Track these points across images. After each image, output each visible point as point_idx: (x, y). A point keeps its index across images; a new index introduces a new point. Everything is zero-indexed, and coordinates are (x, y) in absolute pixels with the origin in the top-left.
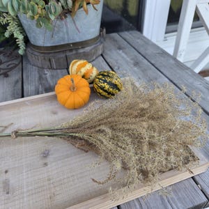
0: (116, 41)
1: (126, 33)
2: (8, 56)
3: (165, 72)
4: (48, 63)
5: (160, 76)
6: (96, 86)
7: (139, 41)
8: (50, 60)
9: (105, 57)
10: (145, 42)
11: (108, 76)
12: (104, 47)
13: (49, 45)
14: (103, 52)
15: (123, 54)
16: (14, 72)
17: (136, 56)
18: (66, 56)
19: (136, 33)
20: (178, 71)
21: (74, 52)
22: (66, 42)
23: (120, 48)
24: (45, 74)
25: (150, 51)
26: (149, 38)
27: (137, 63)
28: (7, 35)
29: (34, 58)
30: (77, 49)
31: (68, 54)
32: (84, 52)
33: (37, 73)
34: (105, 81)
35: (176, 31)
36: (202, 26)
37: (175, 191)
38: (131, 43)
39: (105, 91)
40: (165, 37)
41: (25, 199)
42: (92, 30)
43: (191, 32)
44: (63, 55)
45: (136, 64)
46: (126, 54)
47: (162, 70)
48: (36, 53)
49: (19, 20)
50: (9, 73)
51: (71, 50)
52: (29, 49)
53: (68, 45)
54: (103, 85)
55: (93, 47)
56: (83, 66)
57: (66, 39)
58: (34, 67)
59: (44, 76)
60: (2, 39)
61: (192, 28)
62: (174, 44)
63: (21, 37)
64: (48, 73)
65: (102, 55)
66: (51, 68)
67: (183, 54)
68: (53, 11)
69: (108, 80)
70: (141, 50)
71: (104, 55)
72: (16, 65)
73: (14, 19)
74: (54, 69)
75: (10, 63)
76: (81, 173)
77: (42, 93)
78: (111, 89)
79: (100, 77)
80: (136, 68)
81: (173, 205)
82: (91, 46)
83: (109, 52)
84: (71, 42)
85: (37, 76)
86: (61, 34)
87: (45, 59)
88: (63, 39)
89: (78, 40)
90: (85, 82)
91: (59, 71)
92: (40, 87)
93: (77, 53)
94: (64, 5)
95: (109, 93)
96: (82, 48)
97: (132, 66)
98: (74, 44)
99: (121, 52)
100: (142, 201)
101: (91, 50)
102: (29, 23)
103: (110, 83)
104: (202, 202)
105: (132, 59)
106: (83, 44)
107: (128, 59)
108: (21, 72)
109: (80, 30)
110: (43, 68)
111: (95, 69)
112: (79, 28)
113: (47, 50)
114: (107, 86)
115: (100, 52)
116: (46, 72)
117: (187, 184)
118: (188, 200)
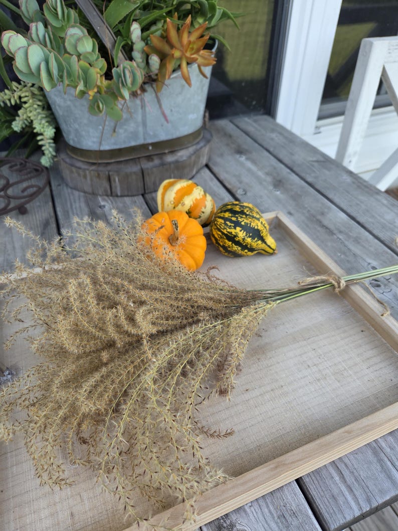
0: (230, 136)
2: (20, 171)
3: (336, 200)
4: (105, 184)
5: (329, 208)
6: (216, 233)
7: (274, 135)
8: (109, 179)
9: (215, 169)
10: (286, 138)
11: (242, 213)
12: (211, 150)
13: (106, 147)
14: (210, 159)
15: (249, 164)
16: (36, 203)
17: (275, 168)
18: (142, 170)
19: (264, 119)
20: (361, 197)
21: (157, 161)
22: (140, 141)
23: (240, 151)
24: (101, 207)
25: (300, 157)
26: (288, 127)
27: (280, 181)
28: (17, 126)
29: (75, 175)
30: (161, 155)
31: (146, 165)
32: (177, 162)
33: (83, 205)
34: (237, 224)
35: (342, 113)
36: (390, 105)
38: (260, 141)
39: (238, 243)
40: (317, 127)
42: (192, 117)
43: (372, 115)
44: (134, 169)
45: (279, 183)
46: (254, 162)
47: (330, 196)
48: (79, 164)
49: (44, 96)
50: (28, 206)
51: (149, 158)
52: (63, 156)
53: (144, 147)
54: (233, 231)
55: (191, 150)
56: (187, 192)
57: (141, 135)
58: (76, 193)
59: (99, 211)
60: (5, 133)
61: (375, 107)
62: (337, 138)
63: (50, 132)
64: (106, 204)
65: (207, 166)
66: (112, 194)
69: (244, 221)
70: (282, 155)
71: (211, 165)
72: (40, 190)
73: (33, 94)
74: (117, 196)
75: (25, 185)
78: (249, 240)
79: (227, 215)
80: (278, 193)
82: (187, 148)
83: (218, 160)
84: (150, 141)
86: (131, 127)
87: (98, 176)
88: (135, 135)
89: (163, 137)
90: (195, 228)
91: (127, 199)
93: (163, 164)
95: (244, 247)
96: (172, 152)
97: (271, 188)
98: (156, 145)
99: (243, 159)
101: (190, 157)
102: (69, 103)
103: (246, 228)
105: (267, 174)
106: (174, 145)
107: (260, 173)
108: (50, 204)
109: (169, 118)
110: (94, 194)
111: (209, 198)
112: (167, 112)
113: (101, 158)
114: (241, 234)
115: (204, 161)
116: (102, 203)
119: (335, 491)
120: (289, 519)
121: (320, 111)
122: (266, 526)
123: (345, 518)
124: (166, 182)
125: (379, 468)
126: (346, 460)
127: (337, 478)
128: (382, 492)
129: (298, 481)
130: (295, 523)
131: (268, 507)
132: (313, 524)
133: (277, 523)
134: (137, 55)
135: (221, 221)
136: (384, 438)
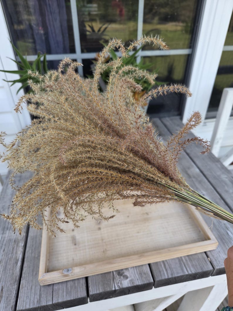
1: (167, 119)
3: (197, 162)
5: (192, 166)
37: (190, 260)
40: (205, 123)
41: (87, 250)
47: (195, 160)
67: (220, 141)
81: (188, 269)
100: (166, 263)
104: (209, 269)
117: (200, 256)
118: (199, 267)
119: (161, 269)
120: (143, 275)
121: (207, 115)
122: (134, 275)
123: (162, 278)
125: (179, 265)
126: (168, 261)
127: (163, 266)
128: (178, 273)
129: (149, 265)
130: (144, 276)
131: (136, 270)
132: (150, 278)
133: (138, 275)
136: (184, 257)
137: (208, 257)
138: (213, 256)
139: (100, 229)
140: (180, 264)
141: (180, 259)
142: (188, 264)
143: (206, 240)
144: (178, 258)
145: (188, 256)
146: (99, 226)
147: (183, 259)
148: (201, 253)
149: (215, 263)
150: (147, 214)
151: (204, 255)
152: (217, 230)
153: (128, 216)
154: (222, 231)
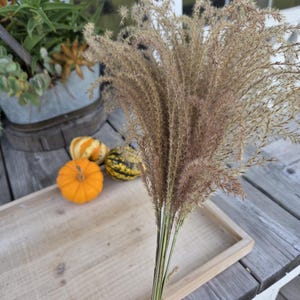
4: (38, 144)
6: (108, 169)
8: (40, 141)
9: (113, 123)
13: (35, 120)
18: (62, 133)
21: (71, 125)
22: (59, 113)
24: (37, 160)
30: (74, 120)
31: (65, 128)
32: (85, 123)
33: (24, 160)
34: (119, 161)
44: (56, 132)
48: (20, 134)
51: (66, 123)
53: (62, 117)
54: (117, 166)
55: (94, 113)
56: (87, 145)
57: (58, 109)
58: (19, 153)
59: (35, 163)
64: (40, 158)
65: (107, 121)
66: (43, 150)
68: (40, 86)
71: (110, 120)
74: (47, 151)
76: (110, 284)
77: (39, 189)
78: (129, 170)
79: (113, 157)
84: (65, 112)
85: (26, 164)
86: (51, 106)
87: (33, 140)
88: (54, 110)
89: (73, 108)
90: (94, 167)
91: (54, 153)
92: (33, 179)
93: (75, 126)
94: (51, 71)
96: (81, 117)
98: (70, 114)
101: (93, 118)
104: (254, 287)
106: (82, 112)
109: (75, 97)
110: (31, 151)
111: (103, 146)
112: (73, 93)
113: (33, 128)
114: (123, 167)
115: (104, 118)
116: (37, 157)
117: (234, 270)
118: (237, 289)
124: (75, 140)
125: (209, 298)
134: (46, 65)
135: (109, 161)
136: (212, 280)
137: (245, 267)
138: (252, 263)
139: (63, 282)
140: (209, 294)
141: (207, 287)
142: (220, 290)
143: (236, 242)
144: (203, 286)
145: (217, 277)
146: (61, 279)
147: (212, 284)
148: (234, 265)
149: (258, 273)
150: (138, 230)
151: (240, 265)
152: (245, 219)
153: (109, 244)
154: (252, 220)
